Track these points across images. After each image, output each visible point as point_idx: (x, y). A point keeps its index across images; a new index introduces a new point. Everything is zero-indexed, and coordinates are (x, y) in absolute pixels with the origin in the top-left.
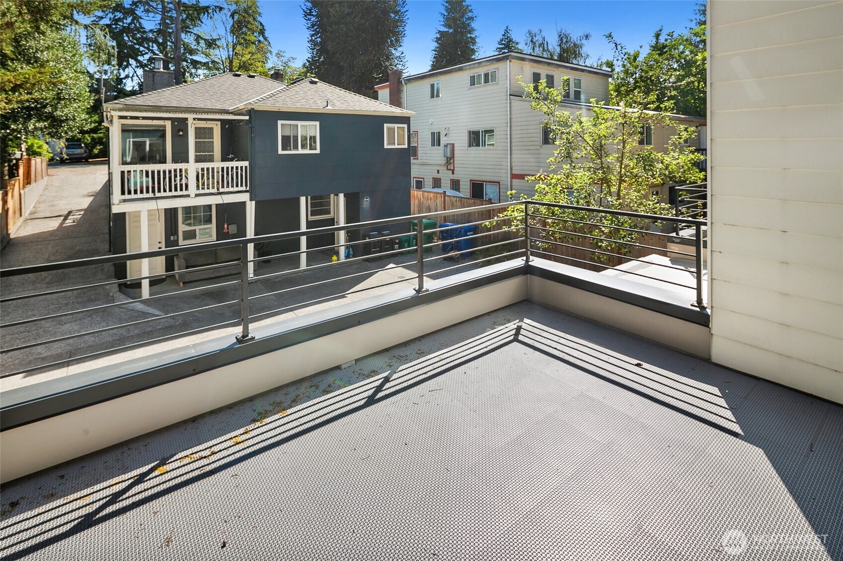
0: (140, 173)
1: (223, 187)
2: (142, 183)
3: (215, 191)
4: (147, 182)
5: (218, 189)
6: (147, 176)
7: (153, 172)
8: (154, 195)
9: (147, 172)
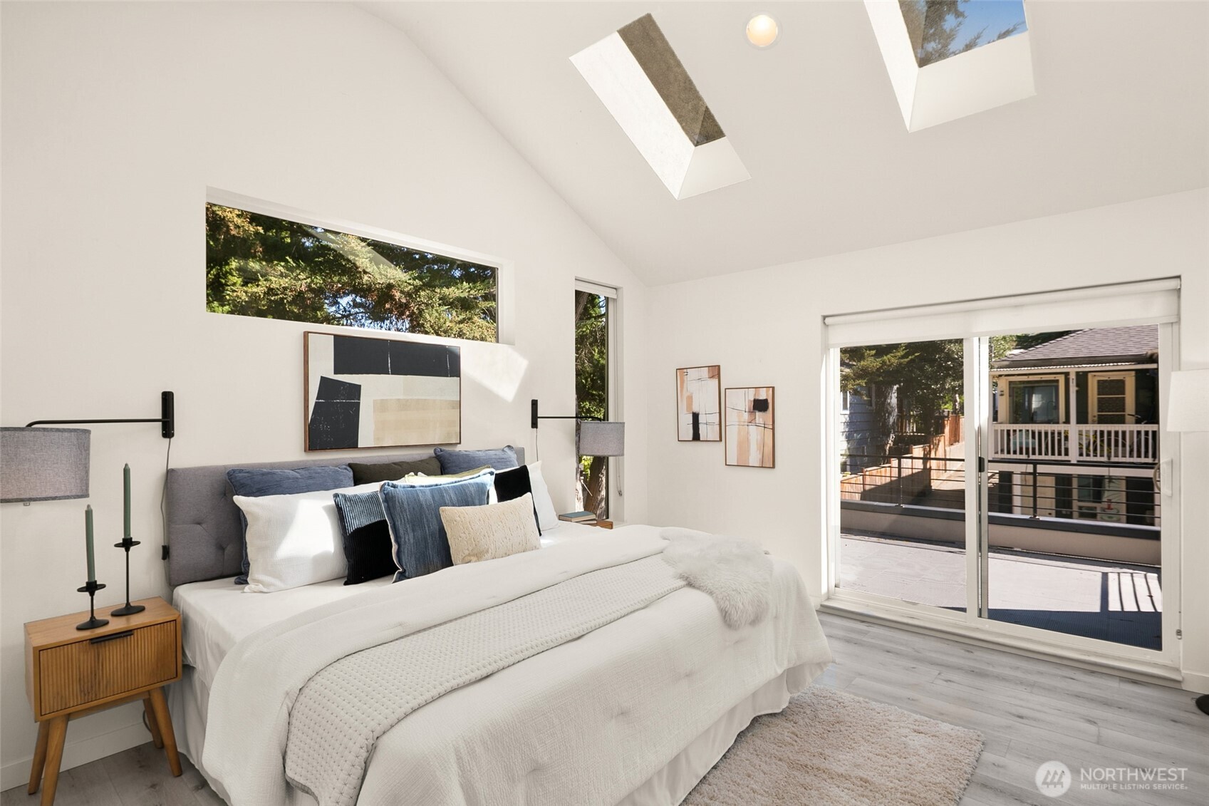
0: (1026, 434)
1: (1116, 456)
2: (1027, 444)
3: (1105, 459)
4: (1034, 444)
5: (1109, 457)
6: (1033, 437)
7: (1040, 433)
8: (1029, 457)
9: (1033, 433)
